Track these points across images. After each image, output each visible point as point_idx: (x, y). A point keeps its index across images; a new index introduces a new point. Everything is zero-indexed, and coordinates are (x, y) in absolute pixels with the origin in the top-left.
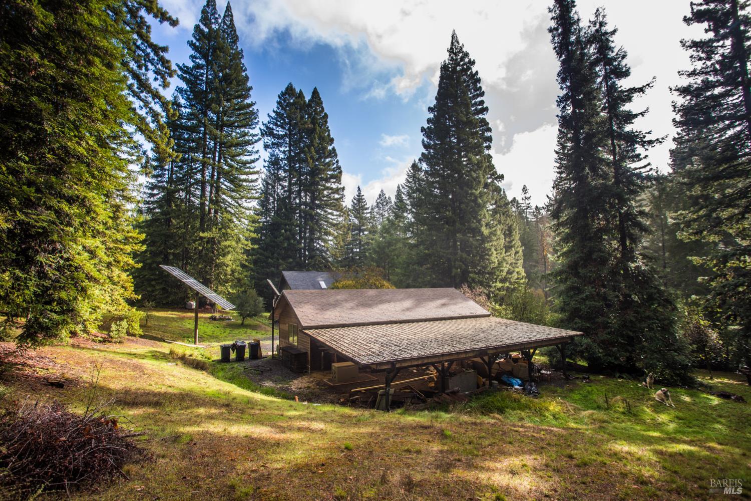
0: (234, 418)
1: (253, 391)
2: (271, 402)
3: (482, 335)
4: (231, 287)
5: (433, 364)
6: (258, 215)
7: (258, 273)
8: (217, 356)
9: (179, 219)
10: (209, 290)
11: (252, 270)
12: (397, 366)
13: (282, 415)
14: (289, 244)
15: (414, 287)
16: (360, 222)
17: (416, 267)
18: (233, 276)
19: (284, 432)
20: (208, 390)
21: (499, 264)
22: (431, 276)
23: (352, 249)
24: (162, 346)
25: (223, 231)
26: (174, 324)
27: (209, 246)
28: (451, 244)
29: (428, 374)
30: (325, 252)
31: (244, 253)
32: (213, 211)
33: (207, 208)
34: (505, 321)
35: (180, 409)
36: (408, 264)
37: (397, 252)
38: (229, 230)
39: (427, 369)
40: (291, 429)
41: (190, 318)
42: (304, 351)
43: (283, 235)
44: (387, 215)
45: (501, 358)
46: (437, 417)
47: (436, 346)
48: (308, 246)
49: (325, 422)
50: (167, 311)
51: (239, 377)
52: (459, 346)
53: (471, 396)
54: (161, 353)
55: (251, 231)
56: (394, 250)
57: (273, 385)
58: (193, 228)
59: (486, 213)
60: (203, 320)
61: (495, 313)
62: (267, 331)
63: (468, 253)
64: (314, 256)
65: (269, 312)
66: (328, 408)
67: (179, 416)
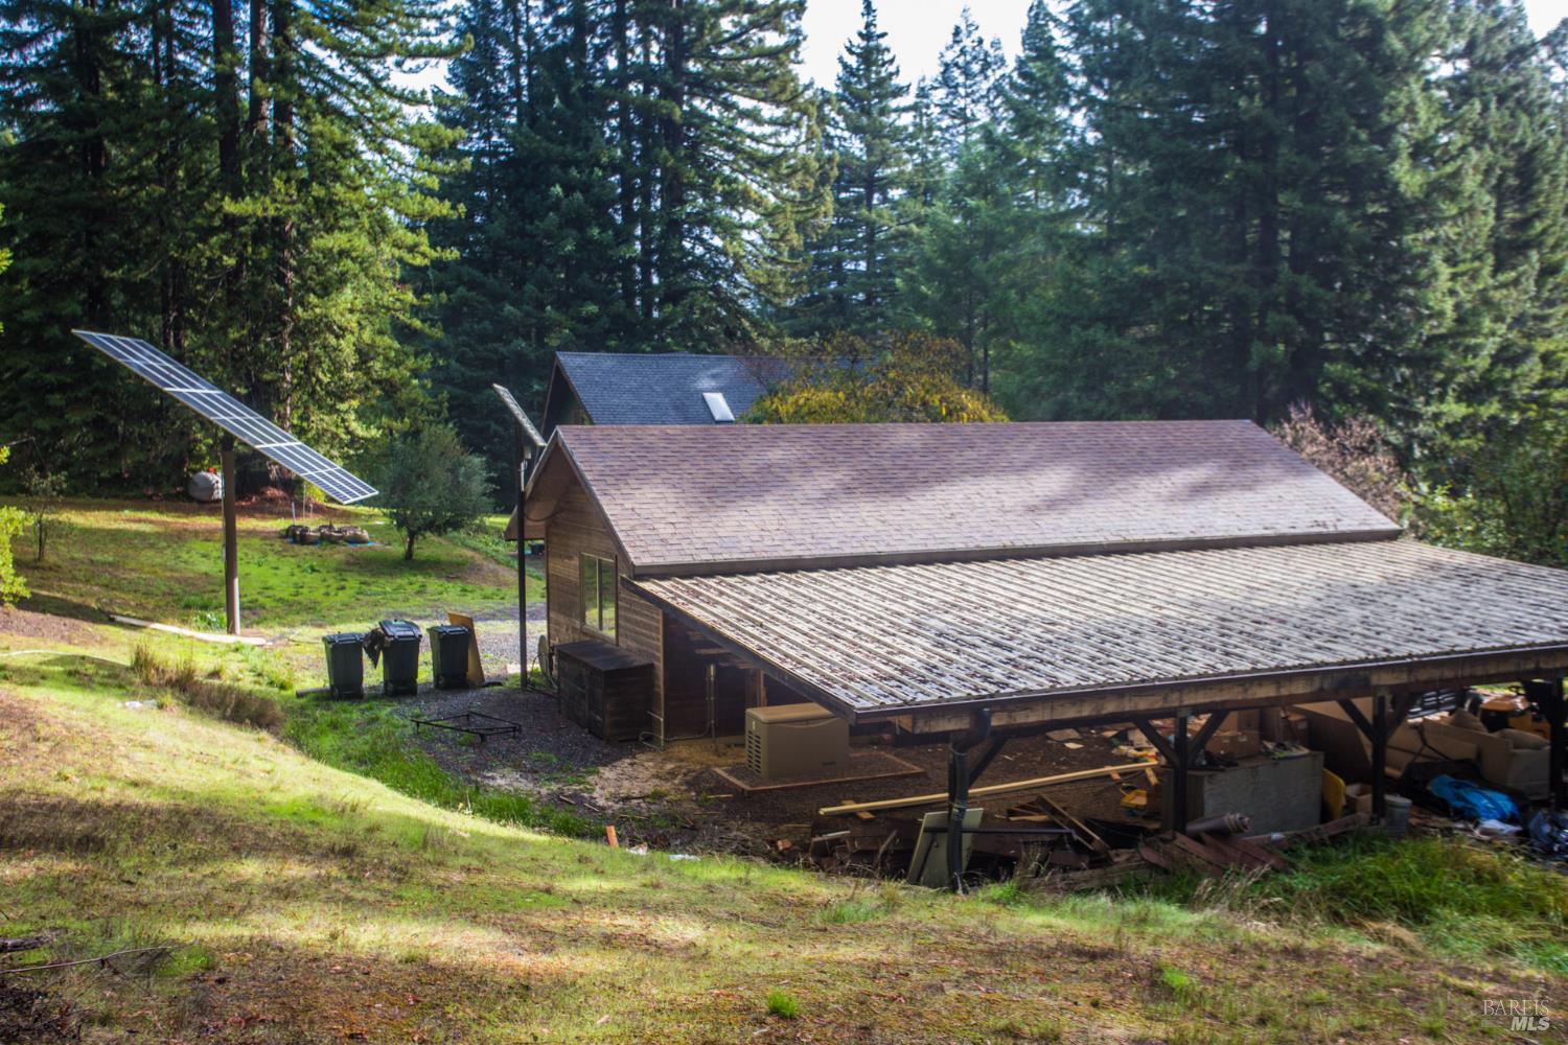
0: (372, 896)
1: (447, 804)
2: (512, 844)
3: (1354, 613)
4: (361, 415)
5: (1142, 720)
6: (451, 123)
7: (461, 359)
8: (315, 678)
9: (134, 142)
10: (272, 427)
11: (439, 348)
12: (995, 722)
13: (548, 891)
14: (585, 244)
15: (1087, 415)
16: (870, 150)
17: (1098, 334)
18: (367, 372)
19: (549, 949)
20: (277, 797)
21: (1460, 320)
22: (1157, 370)
23: (838, 262)
24: (102, 641)
25: (317, 190)
26: (148, 556)
27: (264, 253)
28: (1251, 237)
29: (1124, 759)
30: (729, 277)
31: (402, 281)
32: (268, 109)
33: (244, 95)
34: (1461, 558)
35: (174, 864)
36: (1066, 322)
37: (1019, 272)
38: (338, 188)
39: (1123, 738)
40: (576, 939)
41: (207, 535)
42: (641, 661)
43: (556, 206)
44: (983, 117)
45: (1437, 707)
46: (1143, 920)
47: (1155, 652)
48: (660, 250)
49: (706, 917)
50: (118, 508)
51: (396, 755)
52: (1252, 653)
53: (1291, 851)
54: (101, 664)
55: (428, 192)
56: (1009, 265)
57: (524, 785)
58: (194, 179)
59: (1419, 98)
60: (256, 542)
61: (1429, 527)
62: (501, 584)
63: (1325, 277)
64: (684, 293)
65: (506, 511)
66: (722, 871)
67: (169, 886)
